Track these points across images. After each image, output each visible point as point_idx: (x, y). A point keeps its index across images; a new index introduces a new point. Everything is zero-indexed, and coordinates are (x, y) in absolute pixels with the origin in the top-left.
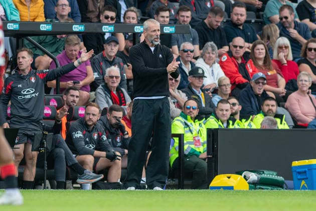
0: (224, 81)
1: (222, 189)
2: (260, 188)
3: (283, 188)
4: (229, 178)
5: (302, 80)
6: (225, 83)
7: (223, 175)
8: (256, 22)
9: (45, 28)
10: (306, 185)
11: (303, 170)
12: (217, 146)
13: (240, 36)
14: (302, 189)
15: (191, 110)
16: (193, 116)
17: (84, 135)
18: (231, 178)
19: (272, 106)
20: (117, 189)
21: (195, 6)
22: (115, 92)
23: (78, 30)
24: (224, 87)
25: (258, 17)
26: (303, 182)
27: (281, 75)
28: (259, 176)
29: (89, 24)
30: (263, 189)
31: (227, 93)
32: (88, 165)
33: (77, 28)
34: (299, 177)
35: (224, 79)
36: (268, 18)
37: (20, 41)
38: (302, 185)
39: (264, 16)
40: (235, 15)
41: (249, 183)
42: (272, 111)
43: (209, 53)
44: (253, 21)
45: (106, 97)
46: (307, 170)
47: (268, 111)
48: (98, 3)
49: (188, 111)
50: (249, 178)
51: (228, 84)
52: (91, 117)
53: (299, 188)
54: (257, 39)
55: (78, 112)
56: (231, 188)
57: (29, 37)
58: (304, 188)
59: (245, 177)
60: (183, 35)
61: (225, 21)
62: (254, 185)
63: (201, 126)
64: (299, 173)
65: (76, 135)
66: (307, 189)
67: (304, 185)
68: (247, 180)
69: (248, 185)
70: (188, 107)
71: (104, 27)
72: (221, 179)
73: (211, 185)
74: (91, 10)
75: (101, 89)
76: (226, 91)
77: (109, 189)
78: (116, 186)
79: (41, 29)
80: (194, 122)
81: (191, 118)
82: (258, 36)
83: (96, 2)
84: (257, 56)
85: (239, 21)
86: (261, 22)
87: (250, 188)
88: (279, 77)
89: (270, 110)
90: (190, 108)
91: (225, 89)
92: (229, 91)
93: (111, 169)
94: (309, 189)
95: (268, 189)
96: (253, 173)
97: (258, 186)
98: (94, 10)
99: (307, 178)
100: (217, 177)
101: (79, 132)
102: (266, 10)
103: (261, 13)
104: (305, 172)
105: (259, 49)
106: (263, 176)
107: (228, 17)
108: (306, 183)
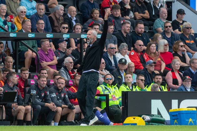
0: (131, 65)
1: (130, 125)
2: (151, 124)
3: (164, 124)
4: (134, 118)
5: (177, 64)
6: (132, 66)
7: (130, 117)
8: (149, 32)
9: (31, 35)
12: (128, 101)
13: (140, 40)
14: (175, 124)
15: (109, 80)
16: (110, 83)
17: (57, 95)
18: (135, 119)
19: (160, 79)
20: (71, 125)
21: (114, 23)
22: (70, 71)
23: (49, 37)
24: (131, 68)
25: (150, 29)
26: (176, 121)
27: (163, 61)
28: (151, 117)
29: (55, 33)
30: (153, 125)
31: (132, 71)
32: (58, 112)
33: (49, 36)
34: (173, 118)
35: (131, 64)
36: (155, 29)
37: (17, 43)
39: (154, 28)
41: (145, 121)
42: (160, 82)
43: (125, 50)
44: (147, 31)
45: (66, 74)
47: (157, 82)
48: (60, 21)
49: (108, 81)
50: (145, 119)
51: (133, 67)
52: (61, 85)
53: (173, 124)
54: (150, 41)
55: (50, 82)
56: (136, 124)
57: (22, 41)
58: (176, 124)
59: (143, 118)
60: (109, 40)
61: (131, 31)
62: (148, 123)
63: (116, 89)
64: (174, 116)
65: (52, 95)
66: (178, 124)
67: (176, 122)
68: (144, 120)
69: (145, 122)
70: (107, 79)
71: (64, 35)
72: (130, 119)
73: (124, 123)
74: (56, 25)
75: (63, 69)
76: (132, 70)
77: (67, 125)
78: (71, 124)
79: (29, 36)
80: (111, 87)
81: (109, 85)
82: (150, 40)
83: (59, 21)
84: (152, 51)
86: (152, 32)
87: (146, 124)
88: (162, 62)
89: (158, 81)
90: (108, 80)
91: (131, 69)
92: (133, 70)
93: (69, 114)
94: (179, 124)
95: (156, 125)
96: (148, 116)
97: (151, 123)
98: (58, 25)
99: (177, 119)
100: (127, 118)
101: (54, 93)
102: (154, 25)
104: (177, 115)
105: (153, 47)
106: (153, 117)
107: (134, 29)
108: (177, 121)
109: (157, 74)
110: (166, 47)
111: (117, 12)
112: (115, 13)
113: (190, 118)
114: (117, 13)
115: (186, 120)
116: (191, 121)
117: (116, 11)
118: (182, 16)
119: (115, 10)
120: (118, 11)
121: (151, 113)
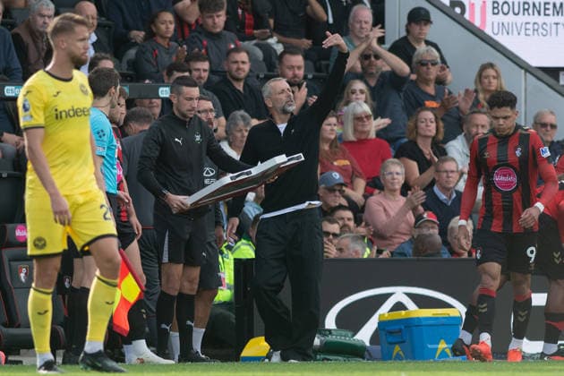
2: (323, 359)
3: (364, 358)
5: (391, 173)
7: (261, 338)
10: (401, 353)
11: (397, 327)
14: (395, 359)
23: (13, 95)
25: (318, 69)
26: (397, 349)
28: (323, 338)
30: (328, 360)
33: (12, 91)
34: (390, 339)
38: (394, 354)
40: (289, 68)
44: (310, 76)
46: (403, 327)
53: (390, 358)
58: (398, 358)
61: (262, 76)
64: (391, 333)
66: (403, 359)
67: (398, 354)
73: (245, 353)
85: (297, 79)
86: (324, 78)
94: (406, 359)
97: (322, 356)
99: (404, 342)
100: (252, 341)
103: (324, 62)
104: (400, 331)
106: (330, 338)
107: (269, 70)
108: (402, 350)
109: (341, 207)
110: (360, 123)
111: (217, 20)
112: (210, 21)
113: (442, 338)
114: (215, 23)
115: (429, 346)
116: (444, 349)
117: (211, 17)
118: (421, 29)
119: (209, 14)
120: (218, 16)
121: (324, 326)
